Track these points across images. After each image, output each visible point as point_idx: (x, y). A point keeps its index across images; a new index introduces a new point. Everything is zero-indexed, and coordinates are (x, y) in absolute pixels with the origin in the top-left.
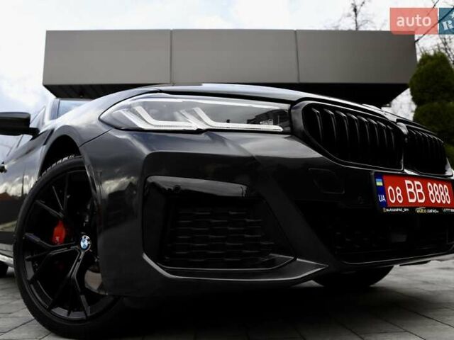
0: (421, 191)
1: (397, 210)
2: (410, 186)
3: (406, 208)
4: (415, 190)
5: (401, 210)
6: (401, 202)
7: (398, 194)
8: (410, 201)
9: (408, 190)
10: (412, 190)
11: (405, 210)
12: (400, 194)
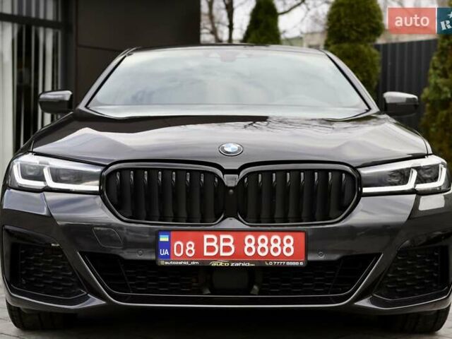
0: (230, 244)
1: (180, 263)
2: (210, 240)
3: (195, 261)
4: (218, 243)
5: (185, 263)
6: (191, 255)
7: (188, 248)
8: (206, 254)
9: (206, 244)
10: (214, 244)
11: (193, 263)
12: (192, 248)
